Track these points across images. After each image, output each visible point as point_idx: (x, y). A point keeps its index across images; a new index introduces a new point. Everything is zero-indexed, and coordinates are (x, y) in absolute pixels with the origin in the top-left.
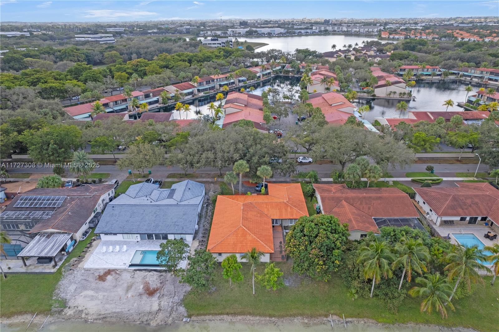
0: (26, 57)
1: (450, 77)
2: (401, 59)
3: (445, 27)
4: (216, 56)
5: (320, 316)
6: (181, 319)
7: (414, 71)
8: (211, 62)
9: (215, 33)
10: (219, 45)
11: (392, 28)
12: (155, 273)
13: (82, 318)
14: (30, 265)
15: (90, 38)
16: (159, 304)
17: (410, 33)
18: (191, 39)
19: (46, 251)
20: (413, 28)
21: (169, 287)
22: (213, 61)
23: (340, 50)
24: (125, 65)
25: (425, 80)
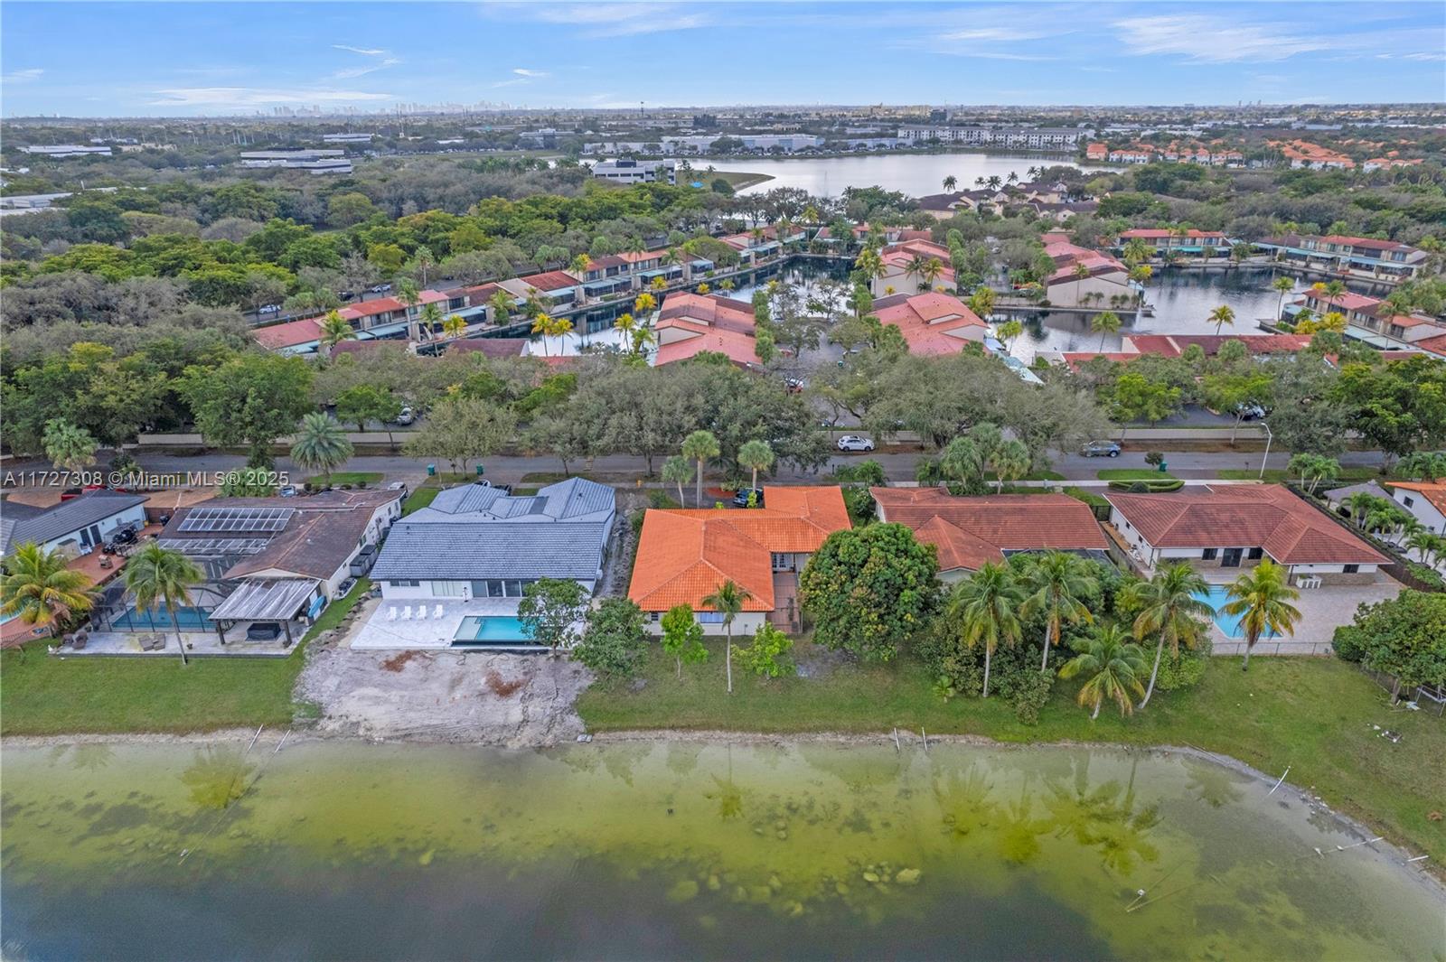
0: (127, 210)
1: (1252, 259)
2: (1126, 214)
3: (1266, 132)
4: (632, 205)
5: (872, 730)
6: (573, 737)
7: (1158, 243)
8: (619, 220)
9: (625, 148)
10: (638, 179)
11: (1118, 134)
12: (510, 655)
13: (359, 736)
14: (233, 643)
15: (284, 159)
16: (524, 712)
17: (1165, 147)
18: (562, 163)
19: (268, 610)
20: (1177, 133)
21: (543, 681)
22: (624, 220)
23: (967, 193)
24: (395, 225)
25: (1188, 268)
